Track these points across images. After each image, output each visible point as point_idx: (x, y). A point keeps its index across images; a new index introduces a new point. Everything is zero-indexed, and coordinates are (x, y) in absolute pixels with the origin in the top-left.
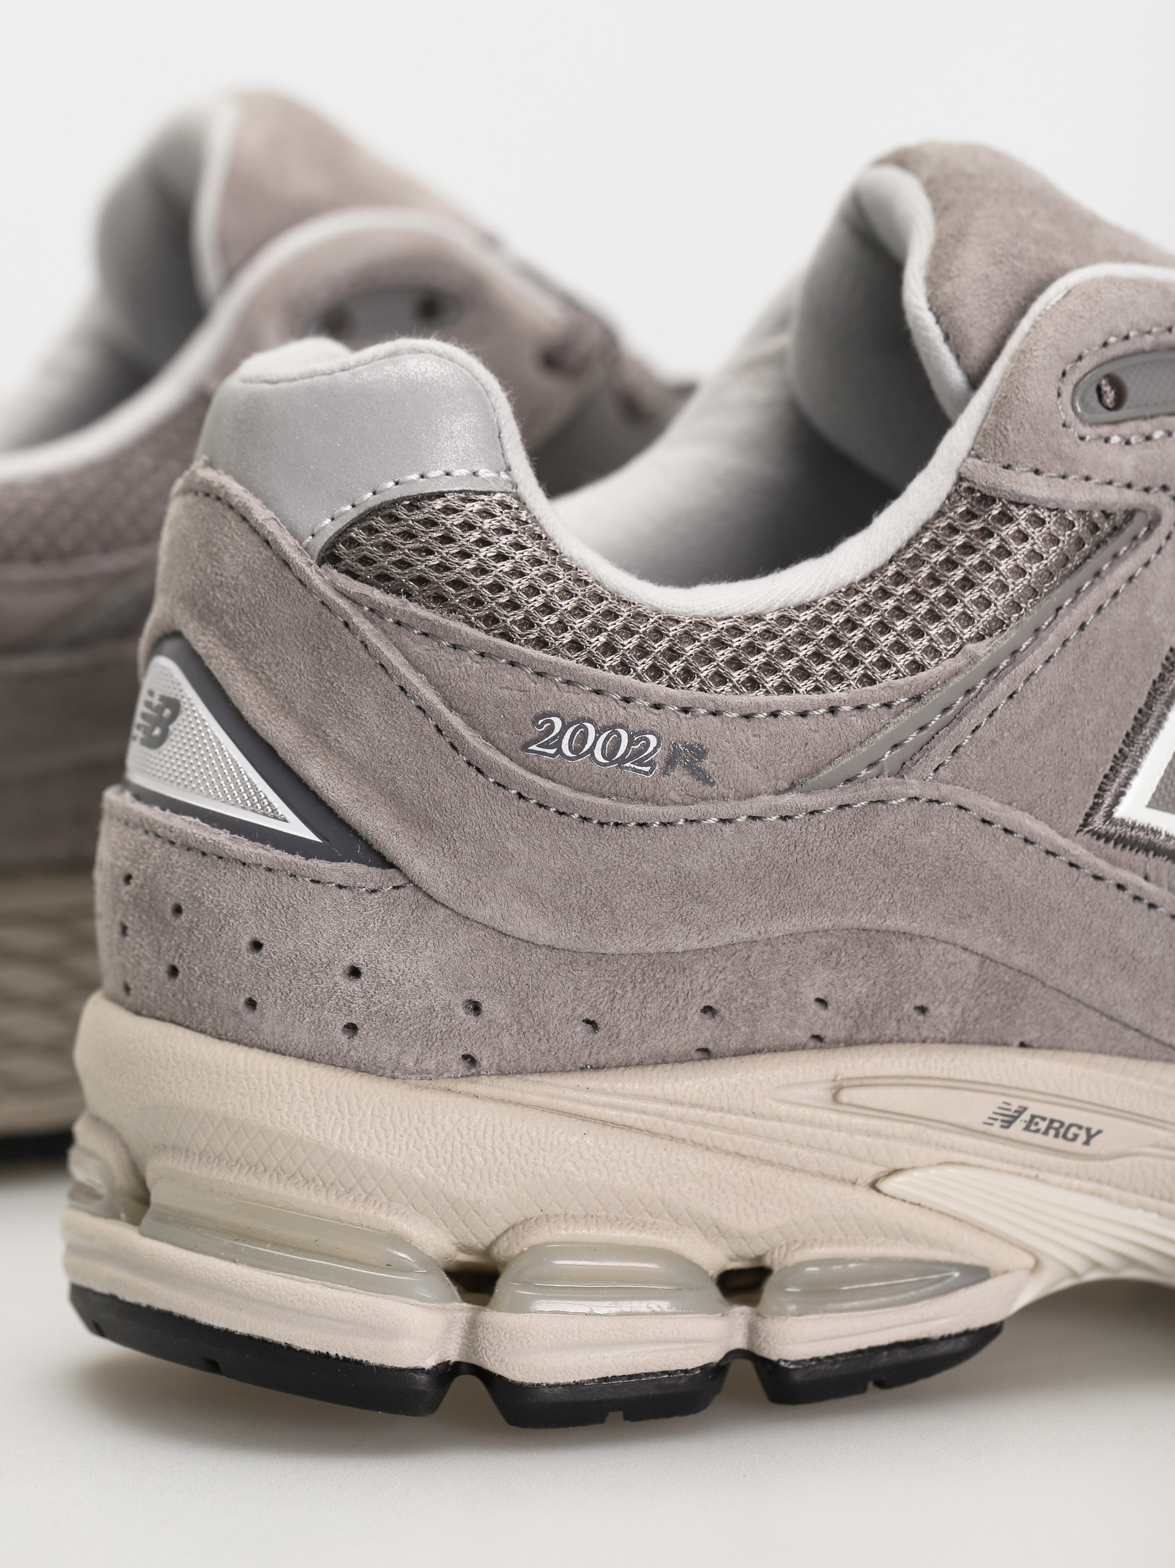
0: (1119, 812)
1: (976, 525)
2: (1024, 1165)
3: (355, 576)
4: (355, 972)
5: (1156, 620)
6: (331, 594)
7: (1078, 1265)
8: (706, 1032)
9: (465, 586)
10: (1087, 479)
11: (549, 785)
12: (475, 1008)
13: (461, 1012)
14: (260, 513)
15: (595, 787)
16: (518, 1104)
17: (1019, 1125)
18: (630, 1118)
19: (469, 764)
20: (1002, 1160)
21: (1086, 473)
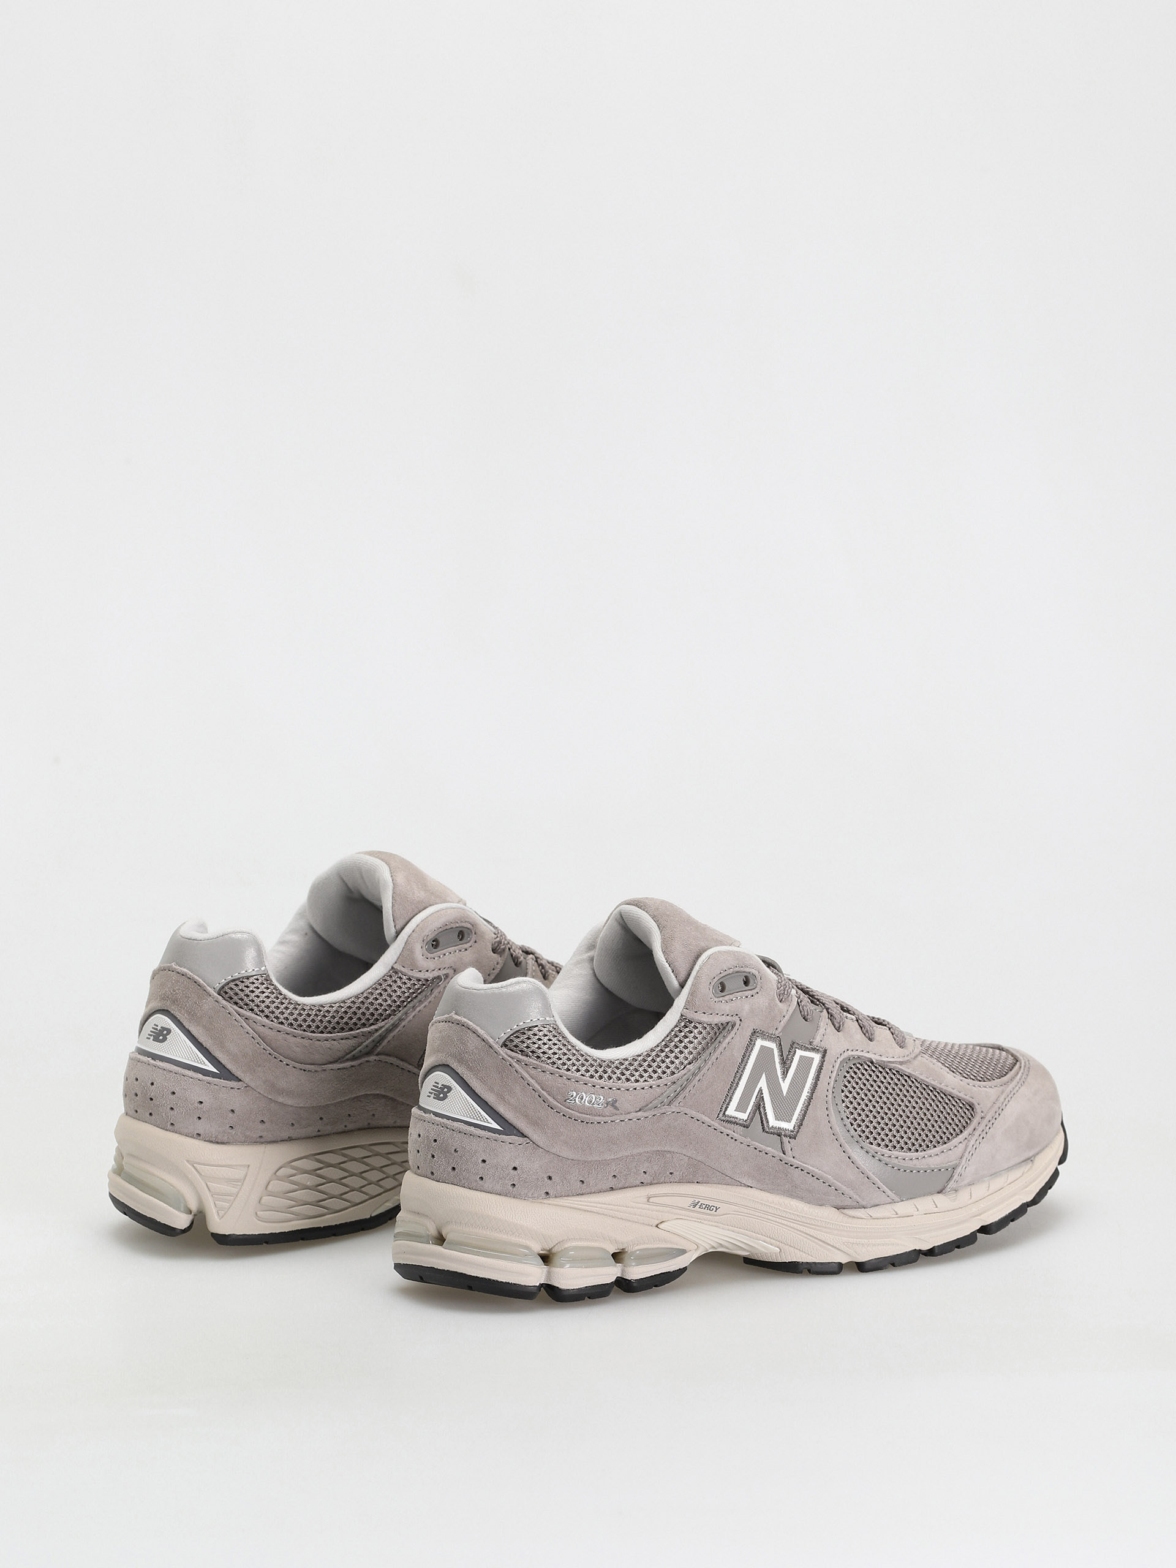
0: (727, 1113)
1: (687, 1029)
2: (697, 1219)
3: (512, 1051)
4: (515, 1169)
5: (735, 1054)
6: (506, 1056)
7: (708, 1247)
8: (612, 1183)
9: (534, 1052)
10: (717, 1014)
11: (573, 1112)
12: (550, 1178)
13: (546, 1179)
14: (481, 1032)
15: (585, 1112)
16: (561, 1206)
17: (698, 1206)
18: (594, 1209)
19: (548, 1106)
20: (692, 1217)
21: (717, 1012)
